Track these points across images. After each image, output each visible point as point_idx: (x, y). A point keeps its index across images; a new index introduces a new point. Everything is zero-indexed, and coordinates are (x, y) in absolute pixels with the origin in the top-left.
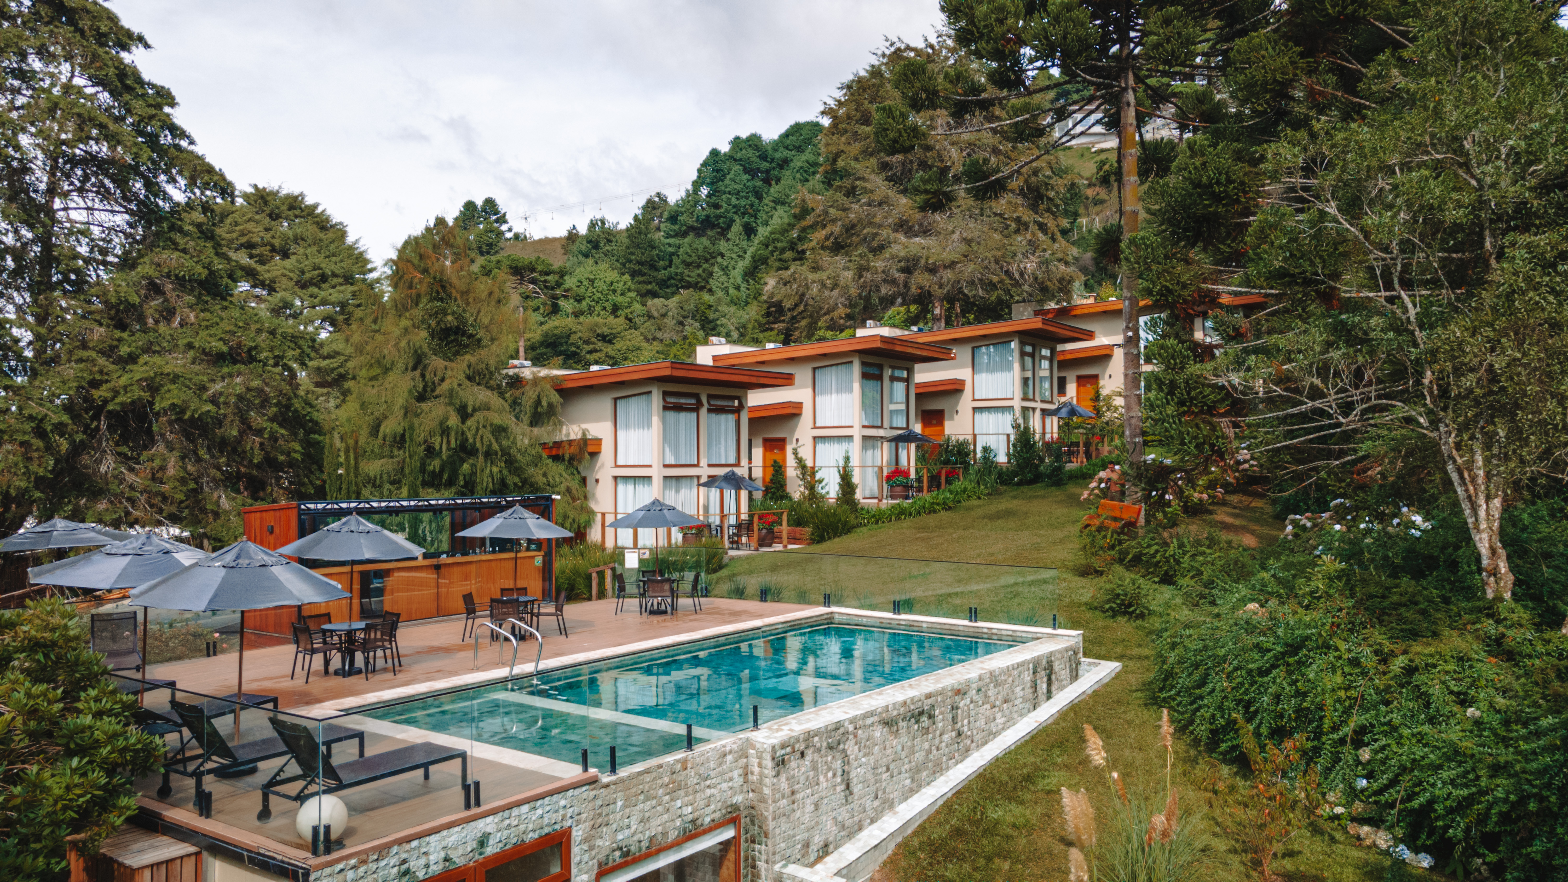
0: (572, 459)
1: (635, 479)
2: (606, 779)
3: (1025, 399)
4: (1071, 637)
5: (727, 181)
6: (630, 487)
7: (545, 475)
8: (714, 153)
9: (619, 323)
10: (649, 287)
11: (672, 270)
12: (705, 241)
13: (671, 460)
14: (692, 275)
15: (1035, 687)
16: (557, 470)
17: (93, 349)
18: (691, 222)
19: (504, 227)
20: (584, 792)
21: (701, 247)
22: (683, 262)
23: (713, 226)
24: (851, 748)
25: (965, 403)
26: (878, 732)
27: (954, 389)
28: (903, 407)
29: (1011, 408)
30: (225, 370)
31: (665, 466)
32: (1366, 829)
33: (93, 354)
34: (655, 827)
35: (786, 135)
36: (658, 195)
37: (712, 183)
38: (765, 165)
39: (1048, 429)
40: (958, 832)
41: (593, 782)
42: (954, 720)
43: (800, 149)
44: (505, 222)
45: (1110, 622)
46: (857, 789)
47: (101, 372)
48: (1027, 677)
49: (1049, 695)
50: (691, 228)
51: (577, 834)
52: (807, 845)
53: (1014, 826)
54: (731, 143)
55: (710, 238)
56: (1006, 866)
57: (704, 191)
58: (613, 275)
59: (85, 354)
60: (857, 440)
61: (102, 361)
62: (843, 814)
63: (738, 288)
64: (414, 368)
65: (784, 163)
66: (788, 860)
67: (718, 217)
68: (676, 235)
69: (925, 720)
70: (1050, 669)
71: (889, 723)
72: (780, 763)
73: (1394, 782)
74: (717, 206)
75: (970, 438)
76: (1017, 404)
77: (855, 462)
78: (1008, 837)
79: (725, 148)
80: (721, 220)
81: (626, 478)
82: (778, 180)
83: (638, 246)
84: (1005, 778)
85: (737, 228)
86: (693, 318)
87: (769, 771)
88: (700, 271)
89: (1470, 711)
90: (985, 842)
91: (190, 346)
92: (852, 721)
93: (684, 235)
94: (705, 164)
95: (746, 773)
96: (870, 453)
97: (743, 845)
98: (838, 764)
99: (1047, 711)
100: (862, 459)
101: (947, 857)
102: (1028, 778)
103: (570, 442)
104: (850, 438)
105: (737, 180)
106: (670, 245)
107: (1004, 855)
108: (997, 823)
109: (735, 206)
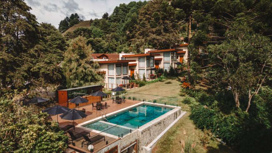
0: (102, 74)
1: (112, 78)
2: (122, 138)
3: (172, 61)
4: (179, 108)
5: (119, 12)
6: (111, 79)
7: (97, 77)
8: (117, 7)
9: (101, 39)
10: (106, 31)
11: (110, 28)
12: (115, 23)
13: (117, 75)
14: (113, 29)
15: (174, 116)
16: (99, 76)
17: (29, 62)
18: (113, 20)
19: (79, 19)
20: (120, 140)
22: (112, 27)
23: (117, 21)
24: (151, 130)
25: (162, 62)
26: (154, 127)
27: (161, 60)
28: (152, 62)
29: (169, 63)
30: (50, 65)
31: (116, 76)
32: (218, 139)
33: (29, 63)
34: (127, 144)
35: (129, 4)
36: (106, 13)
38: (126, 9)
39: (175, 67)
40: (165, 141)
41: (120, 139)
42: (164, 123)
43: (132, 7)
44: (79, 18)
45: (185, 105)
46: (151, 135)
47: (30, 66)
48: (173, 115)
49: (176, 118)
50: (113, 21)
51: (118, 146)
52: (145, 143)
53: (173, 139)
54: (120, 5)
56: (172, 145)
57: (115, 14)
58: (100, 30)
59: (28, 63)
60: (146, 70)
61: (31, 64)
62: (150, 139)
63: (121, 32)
64: (77, 62)
65: (129, 9)
66: (143, 145)
67: (118, 19)
68: (110, 22)
69: (160, 124)
70: (177, 113)
71: (155, 125)
72: (142, 133)
73: (222, 134)
74: (117, 17)
75: (163, 68)
76: (170, 62)
77: (146, 73)
78: (172, 141)
79: (119, 6)
81: (110, 78)
82: (128, 12)
83: (104, 24)
84: (171, 132)
85: (121, 21)
86: (114, 38)
87: (141, 134)
88: (115, 29)
89: (232, 124)
90: (169, 142)
91: (44, 61)
92: (151, 126)
93: (112, 22)
94: (115, 9)
95: (138, 134)
96: (147, 71)
97: (137, 144)
98: (149, 132)
99: (176, 121)
100: (147, 73)
101: (164, 144)
102: (174, 132)
103: (101, 72)
104: (144, 69)
105: (121, 12)
106: (109, 24)
107: (171, 144)
108: (170, 139)
109: (121, 17)
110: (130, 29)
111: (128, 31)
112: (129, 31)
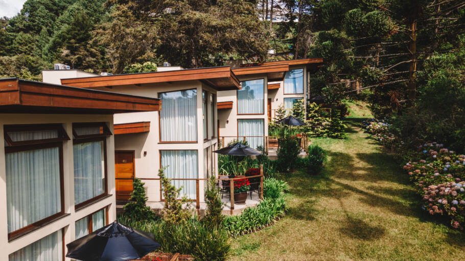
5: (38, 11)
11: (13, 46)
12: (29, 35)
13: (20, 222)
14: (23, 48)
18: (21, 26)
21: (27, 37)
22: (18, 43)
23: (32, 30)
36: (5, 17)
37: (31, 12)
38: (55, 8)
50: (22, 29)
55: (31, 34)
57: (27, 15)
60: (201, 153)
63: (46, 55)
67: (35, 26)
68: (14, 31)
74: (34, 21)
80: (36, 27)
82: (62, 14)
85: (44, 31)
86: (25, 66)
88: (27, 47)
93: (18, 32)
104: (194, 151)
105: (43, 11)
106: (11, 35)
109: (42, 22)
110: (71, 43)
111: (65, 48)
112: (68, 48)
